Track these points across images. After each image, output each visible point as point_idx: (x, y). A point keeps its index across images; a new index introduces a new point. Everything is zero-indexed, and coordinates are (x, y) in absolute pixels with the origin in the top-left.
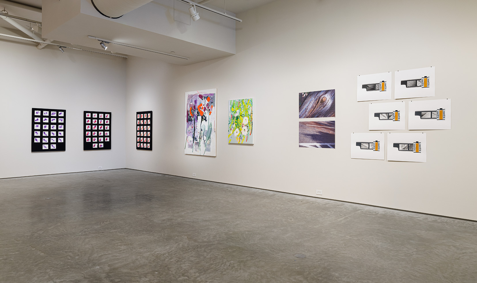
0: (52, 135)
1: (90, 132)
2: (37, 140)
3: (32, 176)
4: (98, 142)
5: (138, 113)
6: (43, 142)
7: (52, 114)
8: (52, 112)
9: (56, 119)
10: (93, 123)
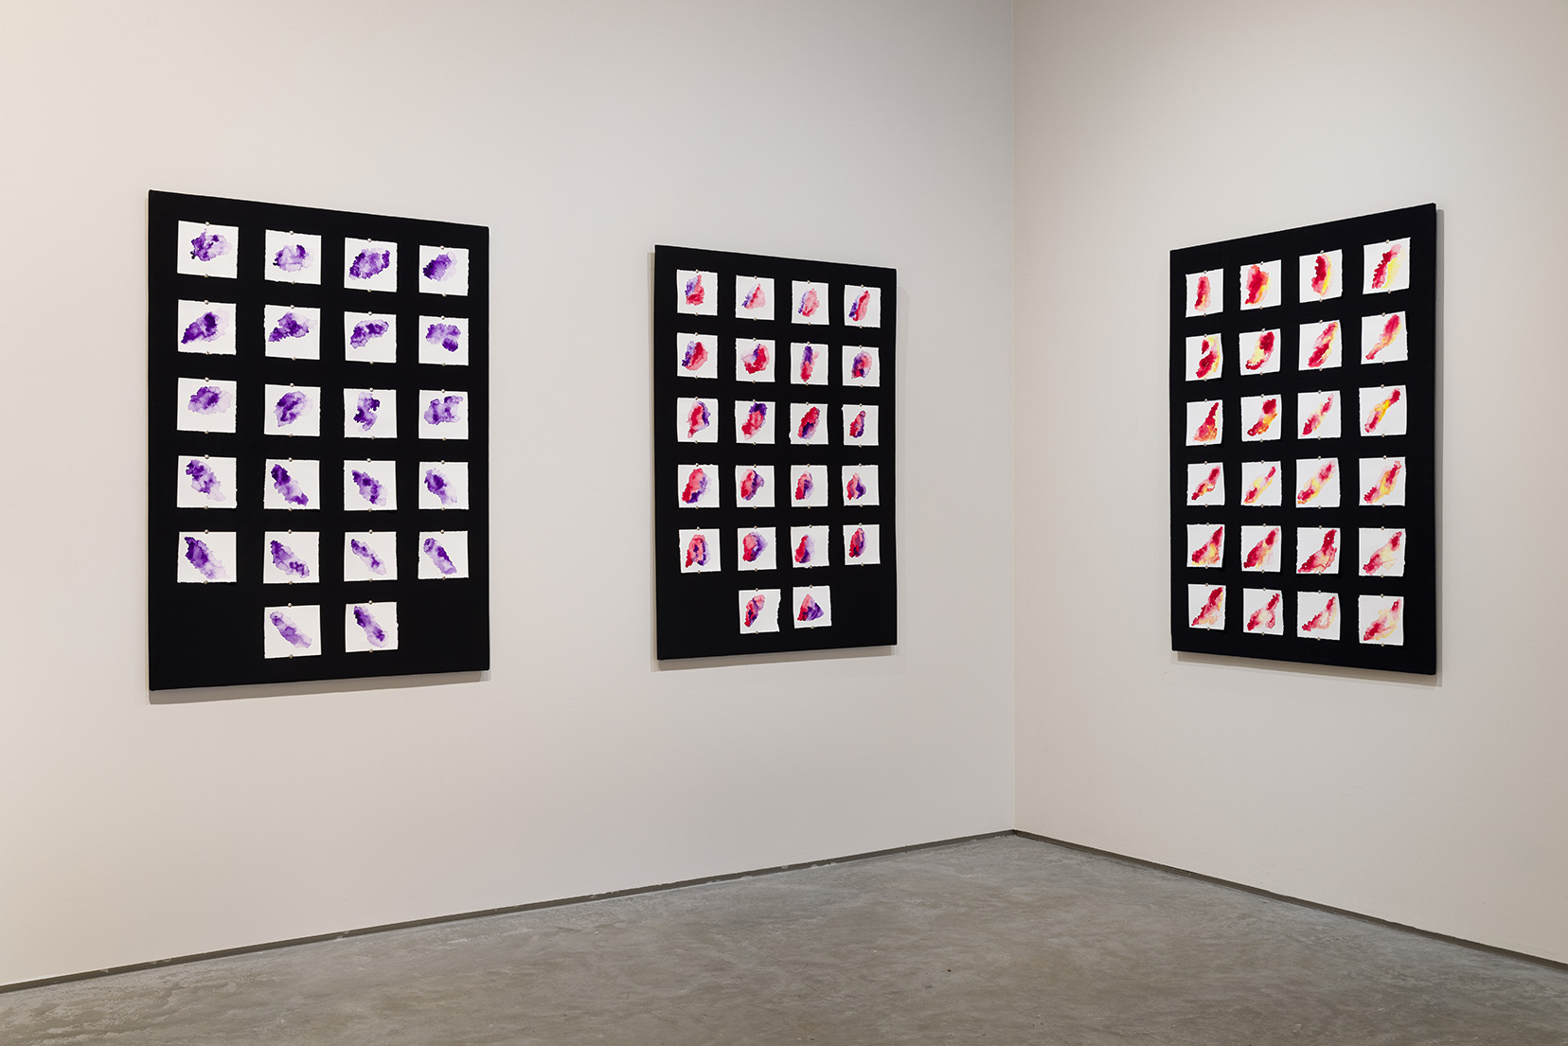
0: (354, 500)
1: (712, 471)
2: (204, 558)
3: (160, 964)
5: (1185, 262)
6: (274, 574)
7: (355, 272)
8: (353, 247)
9: (391, 319)
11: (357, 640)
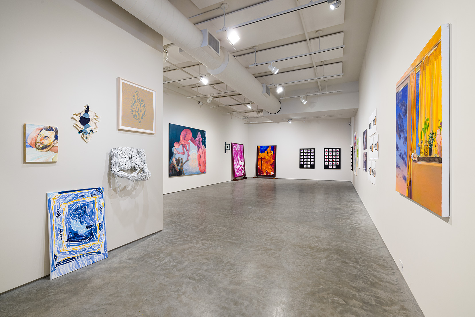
0: (308, 161)
1: (327, 159)
2: (302, 163)
4: (332, 165)
8: (308, 150)
9: (310, 153)
10: (329, 154)
11: (308, 167)
